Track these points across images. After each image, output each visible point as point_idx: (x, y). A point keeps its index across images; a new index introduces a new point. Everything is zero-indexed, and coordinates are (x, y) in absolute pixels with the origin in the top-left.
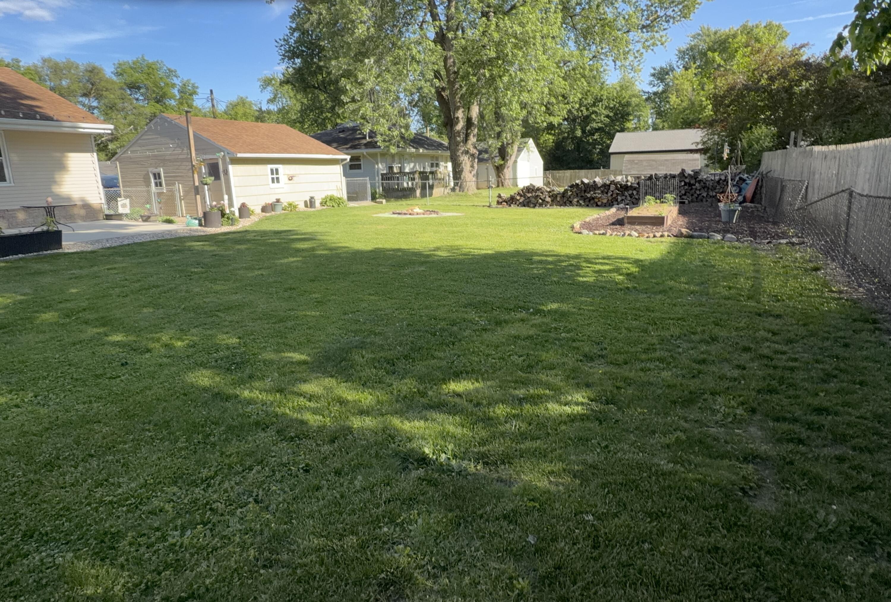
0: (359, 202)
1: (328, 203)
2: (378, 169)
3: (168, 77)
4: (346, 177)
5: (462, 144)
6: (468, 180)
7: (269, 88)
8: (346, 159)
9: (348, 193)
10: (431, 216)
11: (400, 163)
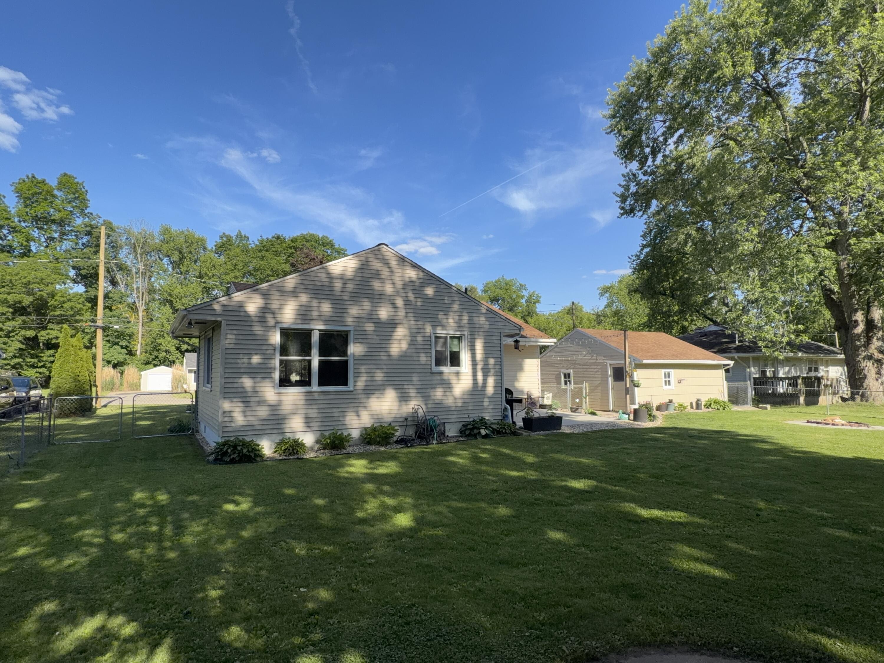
0: (740, 406)
1: (712, 405)
2: (750, 372)
3: (519, 290)
4: (728, 382)
5: (863, 348)
6: (874, 389)
7: (607, 295)
8: (728, 365)
9: (729, 396)
10: (860, 428)
11: (773, 367)
